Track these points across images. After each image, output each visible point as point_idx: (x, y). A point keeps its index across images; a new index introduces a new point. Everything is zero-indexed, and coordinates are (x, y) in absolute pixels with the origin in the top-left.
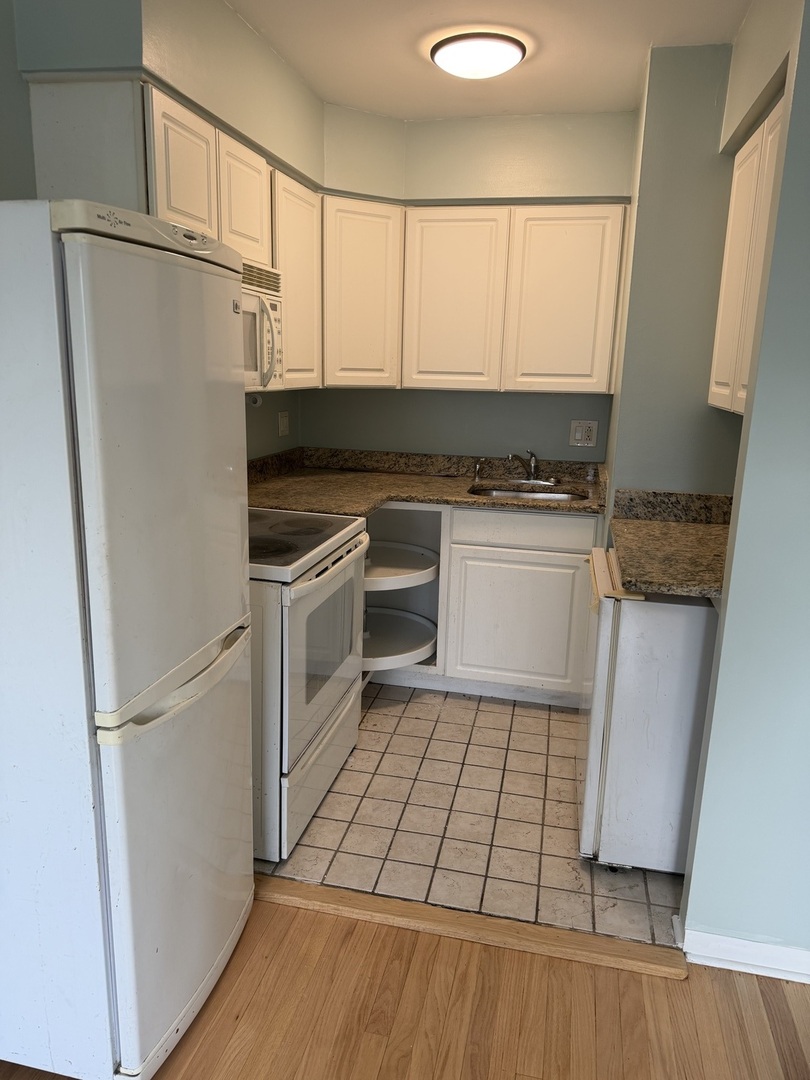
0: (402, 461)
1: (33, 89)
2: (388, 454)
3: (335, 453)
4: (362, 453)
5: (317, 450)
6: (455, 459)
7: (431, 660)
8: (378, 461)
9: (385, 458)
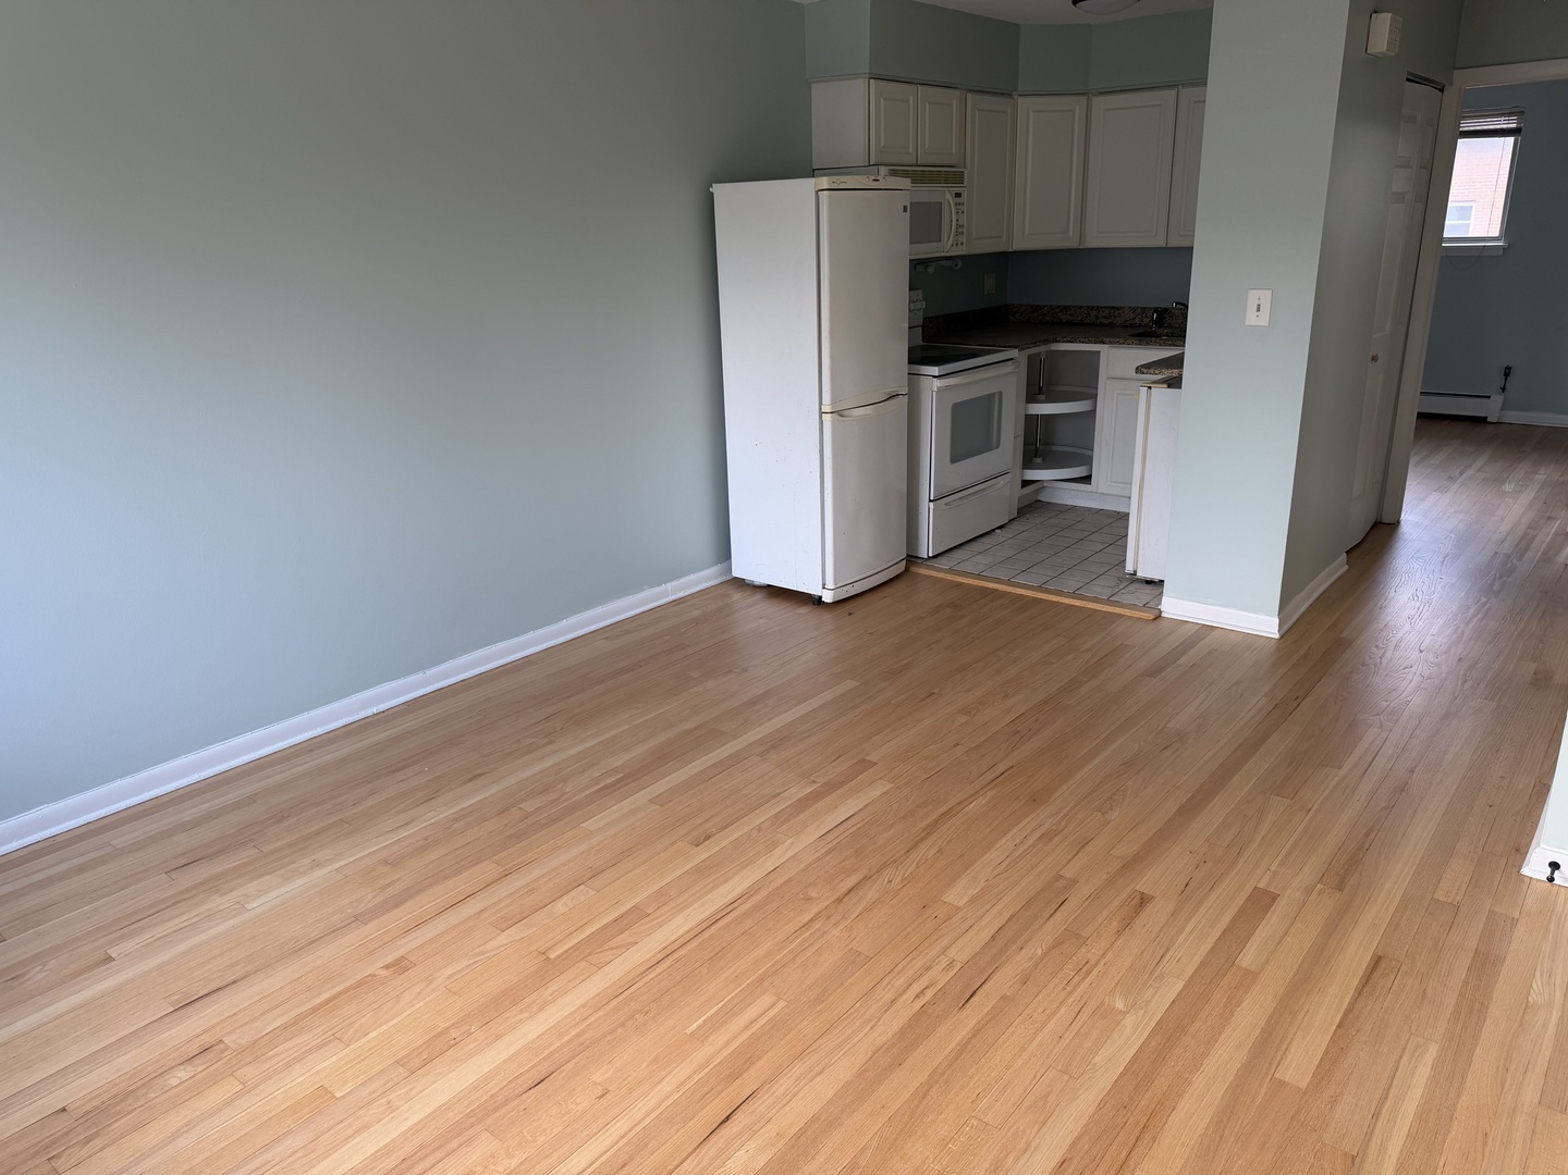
0: (1093, 313)
1: (814, 86)
2: (1081, 307)
3: (1036, 308)
4: (1058, 307)
5: (1021, 306)
6: (1139, 311)
7: (1087, 479)
8: (1072, 315)
9: (1078, 311)
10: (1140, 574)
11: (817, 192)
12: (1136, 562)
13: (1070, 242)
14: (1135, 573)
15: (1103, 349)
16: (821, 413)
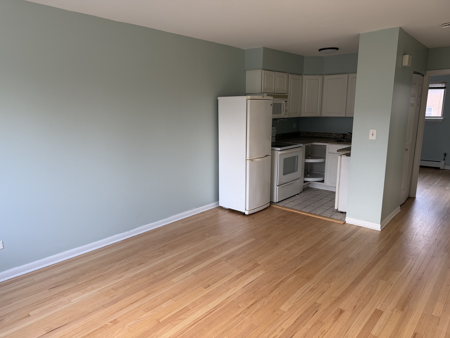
7: (323, 181)
8: (318, 135)
10: (339, 210)
11: (247, 100)
12: (338, 206)
13: (317, 115)
14: (337, 210)
15: (327, 144)
16: (246, 160)
